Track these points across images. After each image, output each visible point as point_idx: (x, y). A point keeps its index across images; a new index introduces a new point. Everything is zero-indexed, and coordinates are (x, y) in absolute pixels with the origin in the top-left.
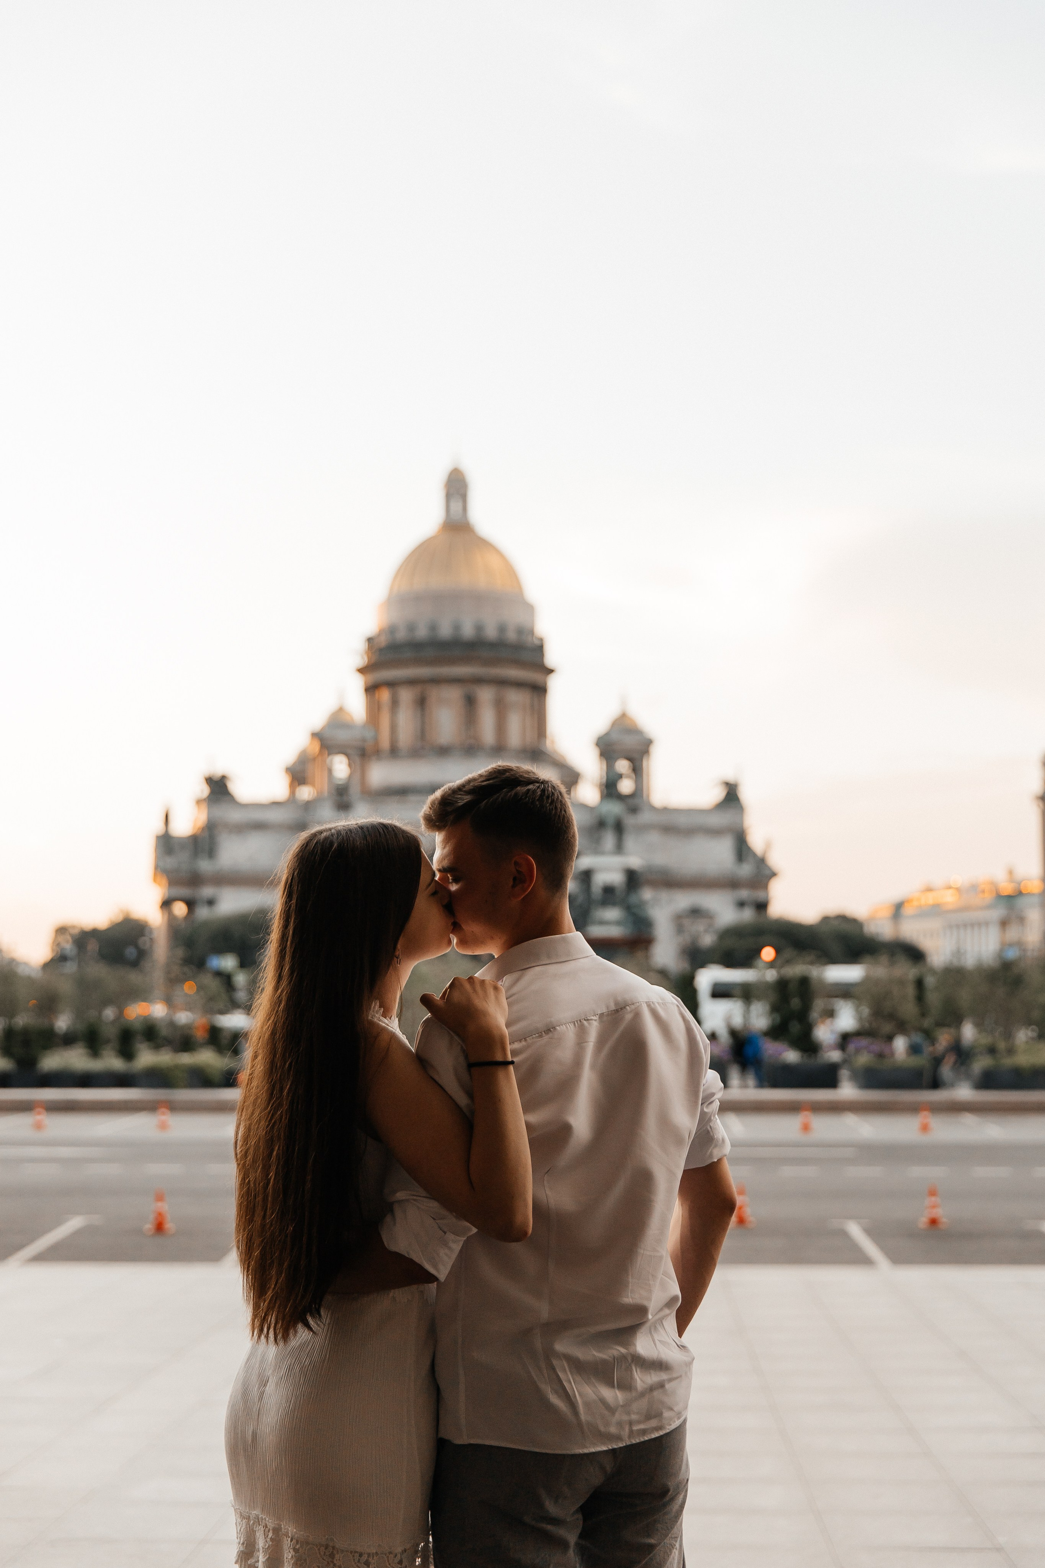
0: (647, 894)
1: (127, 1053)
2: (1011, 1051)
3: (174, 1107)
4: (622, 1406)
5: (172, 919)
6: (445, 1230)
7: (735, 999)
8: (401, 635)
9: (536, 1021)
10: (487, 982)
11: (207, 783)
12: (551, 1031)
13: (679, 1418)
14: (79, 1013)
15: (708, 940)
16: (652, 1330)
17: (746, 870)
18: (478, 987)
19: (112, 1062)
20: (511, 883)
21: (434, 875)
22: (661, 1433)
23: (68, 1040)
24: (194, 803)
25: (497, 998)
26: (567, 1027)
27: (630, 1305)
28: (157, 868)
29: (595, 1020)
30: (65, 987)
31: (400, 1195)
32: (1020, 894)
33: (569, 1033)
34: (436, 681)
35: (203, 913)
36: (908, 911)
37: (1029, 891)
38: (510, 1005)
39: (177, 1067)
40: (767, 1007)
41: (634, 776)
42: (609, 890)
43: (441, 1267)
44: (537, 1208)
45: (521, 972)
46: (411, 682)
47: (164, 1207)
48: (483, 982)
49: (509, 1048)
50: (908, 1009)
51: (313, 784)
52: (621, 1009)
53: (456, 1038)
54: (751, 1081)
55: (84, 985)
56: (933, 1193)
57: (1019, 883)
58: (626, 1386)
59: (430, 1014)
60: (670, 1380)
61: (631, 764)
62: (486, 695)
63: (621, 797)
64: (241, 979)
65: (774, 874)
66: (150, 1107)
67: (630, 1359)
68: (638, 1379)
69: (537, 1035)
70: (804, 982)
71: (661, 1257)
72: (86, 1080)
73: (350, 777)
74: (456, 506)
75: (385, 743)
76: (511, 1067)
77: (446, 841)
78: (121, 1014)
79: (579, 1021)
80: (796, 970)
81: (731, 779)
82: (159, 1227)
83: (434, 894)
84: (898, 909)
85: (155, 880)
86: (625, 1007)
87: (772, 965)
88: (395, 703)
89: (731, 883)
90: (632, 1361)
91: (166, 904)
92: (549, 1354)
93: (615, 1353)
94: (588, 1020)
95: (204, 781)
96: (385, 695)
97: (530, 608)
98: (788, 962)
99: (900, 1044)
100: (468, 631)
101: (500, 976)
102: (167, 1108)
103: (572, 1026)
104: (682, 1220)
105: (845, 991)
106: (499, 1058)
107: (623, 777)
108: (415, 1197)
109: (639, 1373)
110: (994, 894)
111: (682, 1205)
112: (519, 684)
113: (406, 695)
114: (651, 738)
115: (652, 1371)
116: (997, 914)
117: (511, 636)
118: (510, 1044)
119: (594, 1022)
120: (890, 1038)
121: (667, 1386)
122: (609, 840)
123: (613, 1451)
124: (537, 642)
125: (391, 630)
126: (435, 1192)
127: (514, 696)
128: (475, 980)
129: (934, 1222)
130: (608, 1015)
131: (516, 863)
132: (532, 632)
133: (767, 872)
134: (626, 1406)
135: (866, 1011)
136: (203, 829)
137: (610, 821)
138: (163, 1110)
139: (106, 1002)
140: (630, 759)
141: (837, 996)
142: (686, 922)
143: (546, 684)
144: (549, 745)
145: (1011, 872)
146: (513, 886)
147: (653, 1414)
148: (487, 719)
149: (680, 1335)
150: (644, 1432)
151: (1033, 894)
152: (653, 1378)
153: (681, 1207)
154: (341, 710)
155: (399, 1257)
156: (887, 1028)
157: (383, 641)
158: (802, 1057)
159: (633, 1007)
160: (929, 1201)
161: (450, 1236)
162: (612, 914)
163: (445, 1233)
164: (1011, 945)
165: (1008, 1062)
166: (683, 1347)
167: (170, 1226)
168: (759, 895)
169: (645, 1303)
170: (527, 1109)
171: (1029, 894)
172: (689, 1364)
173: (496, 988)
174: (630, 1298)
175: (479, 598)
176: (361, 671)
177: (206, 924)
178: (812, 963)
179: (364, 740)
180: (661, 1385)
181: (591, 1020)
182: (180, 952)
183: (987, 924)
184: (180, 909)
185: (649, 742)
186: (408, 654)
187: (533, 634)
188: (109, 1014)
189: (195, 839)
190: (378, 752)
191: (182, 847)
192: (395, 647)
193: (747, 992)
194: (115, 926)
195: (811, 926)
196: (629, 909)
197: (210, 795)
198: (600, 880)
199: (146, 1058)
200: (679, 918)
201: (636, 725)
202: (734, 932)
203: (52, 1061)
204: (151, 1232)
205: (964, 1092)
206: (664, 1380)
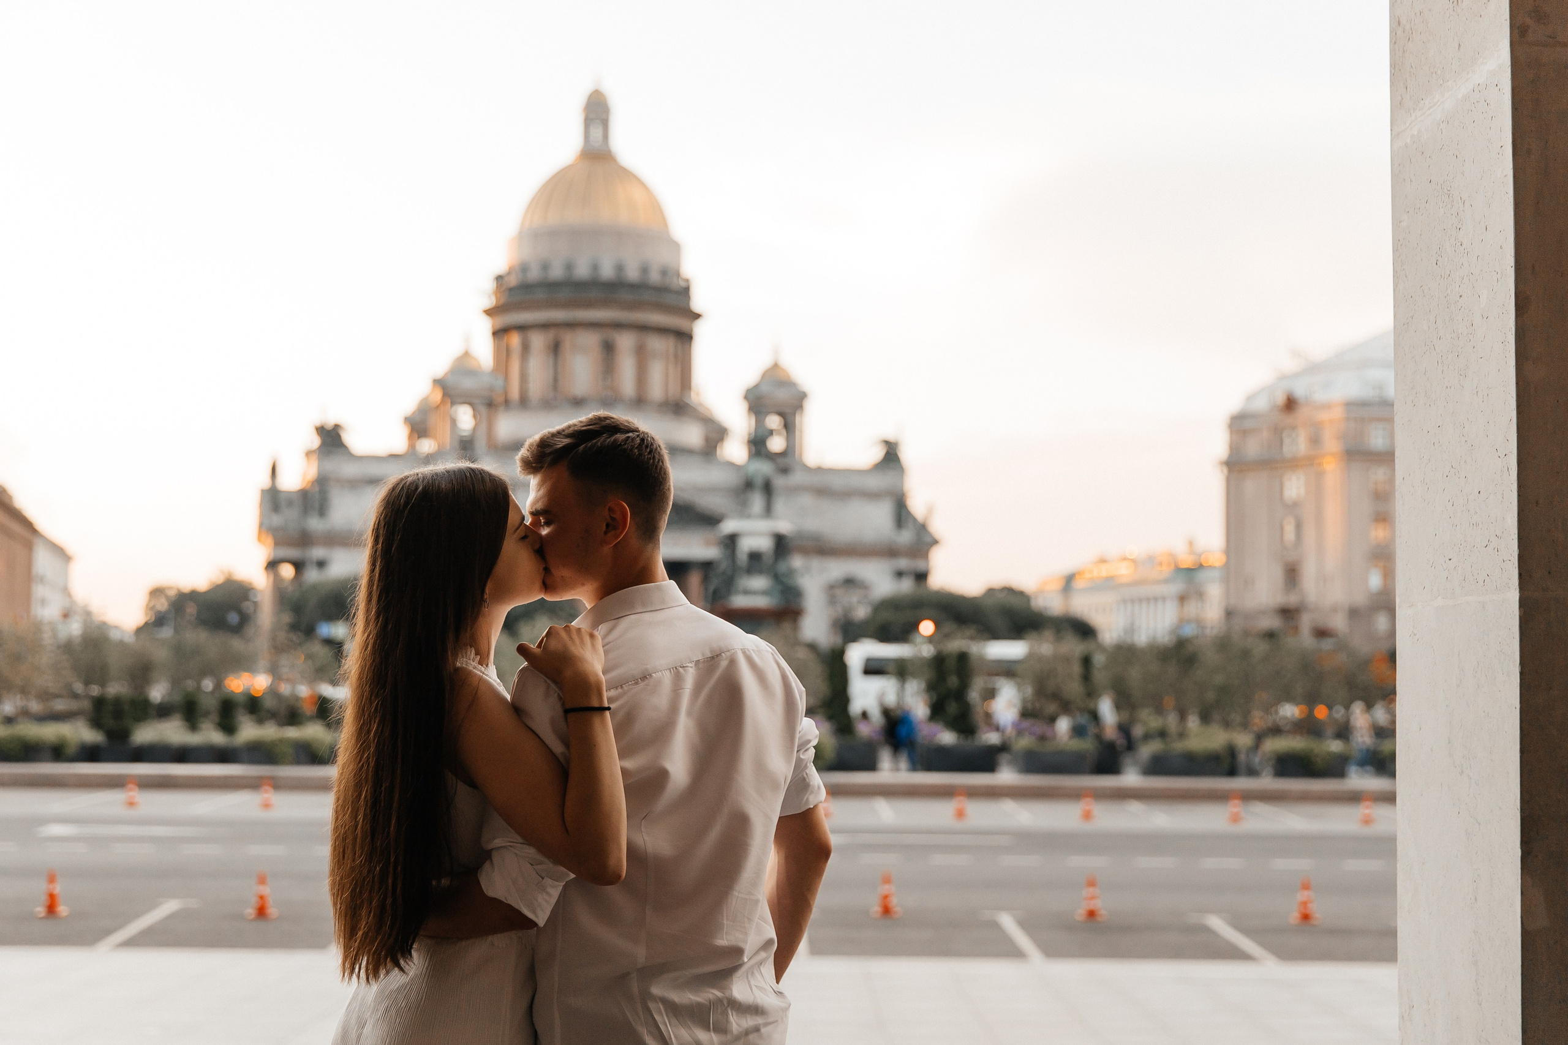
0: (797, 562)
1: (228, 726)
2: (1182, 735)
3: (278, 785)
5: (277, 580)
6: (543, 875)
7: (888, 676)
8: (534, 275)
9: (631, 668)
10: (583, 630)
11: (318, 433)
12: (647, 678)
14: (175, 683)
15: (861, 613)
16: (749, 976)
17: (906, 537)
18: (575, 636)
19: (211, 735)
20: (604, 528)
21: (523, 518)
23: (163, 711)
24: (303, 455)
25: (593, 645)
26: (662, 674)
27: (727, 947)
28: (261, 525)
29: (691, 667)
30: (161, 654)
31: (498, 842)
32: (1199, 567)
33: (667, 678)
34: (572, 325)
35: (312, 575)
36: (1079, 584)
37: (1210, 564)
38: (606, 652)
39: (281, 741)
40: (923, 685)
41: (784, 432)
42: (755, 557)
43: (540, 913)
44: (633, 852)
45: (616, 621)
46: (545, 326)
47: (266, 890)
48: (579, 630)
49: (606, 695)
50: (1074, 688)
51: (434, 437)
52: (717, 656)
53: (553, 685)
54: (903, 764)
55: (180, 651)
56: (1091, 883)
57: (1200, 555)
58: (721, 1029)
59: (526, 663)
60: (766, 1024)
61: (783, 420)
62: (625, 342)
63: (772, 457)
65: (935, 542)
66: (253, 785)
67: (725, 1003)
68: (734, 1023)
69: (633, 682)
70: (963, 658)
71: (757, 901)
72: (182, 755)
73: (475, 429)
74: (597, 133)
75: (515, 393)
76: (607, 713)
77: (541, 485)
78: (219, 685)
79: (674, 669)
80: (956, 645)
81: (891, 438)
82: (261, 912)
83: (524, 538)
84: (1069, 581)
85: (259, 539)
86: (720, 654)
87: (930, 639)
88: (526, 348)
89: (890, 552)
90: (728, 1006)
91: (272, 565)
92: (646, 996)
93: (711, 996)
94: (684, 667)
95: (314, 432)
96: (515, 339)
97: (675, 247)
98: (947, 636)
99: (1063, 725)
100: (607, 272)
101: (596, 624)
102: (270, 785)
103: (668, 672)
104: (778, 867)
105: (1008, 670)
106: (596, 704)
107: (774, 433)
108: (512, 844)
109: (735, 1017)
110: (1173, 566)
111: (778, 852)
112: (663, 331)
113: (538, 341)
114: (805, 391)
115: (748, 1016)
116: (1175, 588)
117: (655, 277)
118: (606, 691)
119: (690, 668)
120: (1052, 720)
121: (763, 1030)
122: (757, 502)
124: (683, 284)
125: (524, 268)
126: (530, 838)
127: (657, 344)
128: (571, 627)
129: (1091, 914)
130: (704, 662)
131: (610, 510)
132: (678, 274)
133: (928, 540)
135: (1029, 691)
136: (313, 483)
137: (759, 481)
138: (267, 788)
139: (204, 672)
140: (781, 414)
141: (997, 675)
142: (839, 592)
143: (692, 330)
144: (695, 399)
145: (1191, 543)
146: (606, 533)
148: (626, 366)
149: (778, 982)
151: (1215, 567)
152: (749, 1022)
153: (777, 855)
154: (466, 354)
155: (498, 904)
156: (1051, 708)
157: (513, 281)
158: (959, 738)
159: (728, 653)
160: (1087, 892)
161: (548, 881)
162: (759, 582)
163: (543, 878)
164: (1189, 621)
165: (1179, 746)
166: (779, 993)
167: (273, 911)
168: (920, 565)
169: (741, 945)
170: (622, 756)
171: (1210, 567)
172: (786, 1010)
173: (592, 636)
174: (723, 941)
175: (620, 235)
176: (489, 312)
177: (315, 587)
178: (972, 638)
179: (491, 389)
180: (757, 1029)
181: (687, 667)
182: (287, 618)
183: (1164, 599)
184: (287, 571)
185: (803, 396)
186: (540, 295)
187: (678, 275)
188: (208, 684)
189: (304, 494)
190: (507, 403)
191: (290, 503)
192: (525, 287)
193: (901, 670)
194: (216, 589)
195: (975, 598)
196: (776, 577)
197: (320, 447)
198: (746, 545)
199: (249, 731)
200: (831, 588)
201: (789, 376)
202: (891, 604)
203: (145, 734)
204: (253, 916)
205: (1131, 778)
206: (760, 1024)
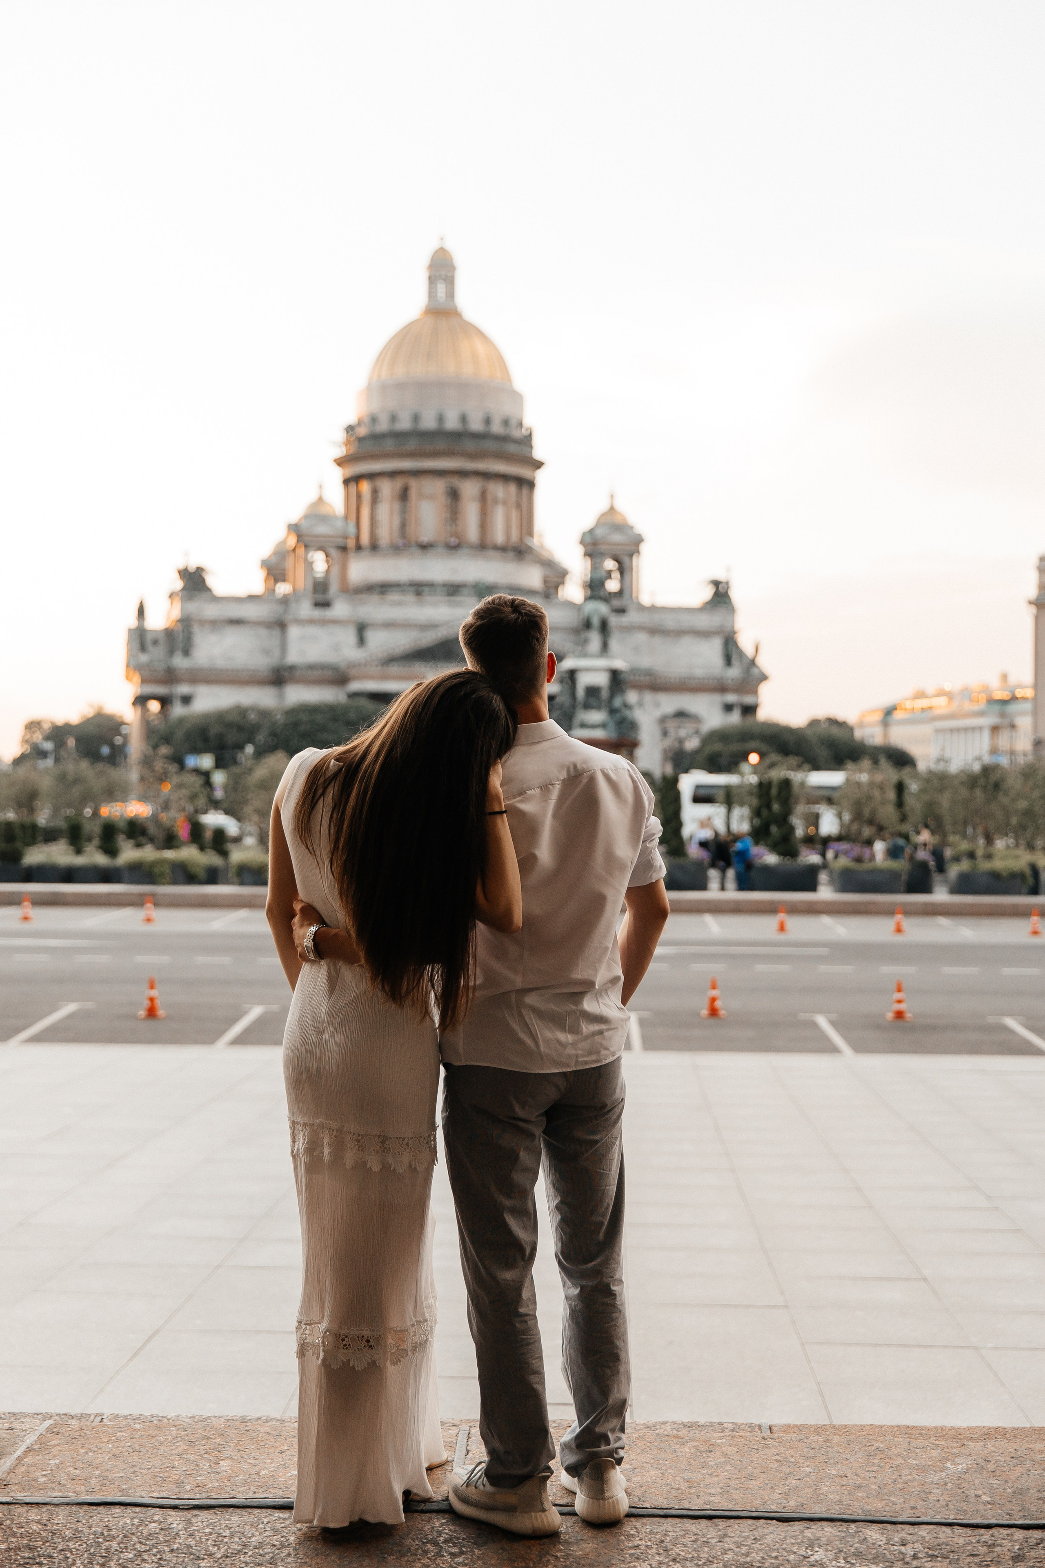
0: (632, 697)
1: (110, 849)
2: (989, 857)
3: (158, 902)
4: (571, 1044)
5: (145, 715)
7: (716, 803)
8: (383, 426)
11: (181, 576)
13: (613, 1056)
14: (57, 808)
15: (692, 744)
16: (598, 997)
17: (734, 672)
19: (95, 857)
22: (599, 1065)
23: (50, 836)
24: (167, 596)
27: (579, 979)
28: (129, 664)
29: (558, 784)
30: (46, 783)
32: (1014, 699)
33: (536, 796)
34: (420, 473)
35: (178, 710)
36: (898, 715)
37: (1022, 695)
39: (160, 862)
40: (749, 812)
41: (620, 574)
42: (592, 691)
46: (393, 474)
47: (154, 993)
50: (888, 813)
51: (290, 580)
52: (580, 775)
54: (731, 883)
55: (62, 780)
56: (900, 988)
57: (1013, 687)
58: (575, 1031)
60: (608, 1030)
61: (618, 565)
62: (470, 489)
63: (607, 598)
64: (219, 778)
65: (764, 678)
66: (137, 902)
67: (578, 1014)
68: (584, 1026)
70: (786, 784)
72: (69, 875)
73: (328, 571)
74: (441, 289)
75: (365, 539)
76: (505, 815)
78: (96, 813)
79: (545, 786)
80: (777, 774)
81: (721, 576)
82: (151, 1012)
84: (889, 713)
85: (127, 677)
86: (582, 774)
87: (756, 769)
88: (375, 495)
89: (721, 688)
90: (581, 1015)
91: (141, 701)
92: (520, 1006)
93: (568, 1008)
94: (550, 784)
95: (177, 575)
96: (365, 487)
97: (517, 398)
98: (772, 766)
99: (879, 847)
100: (452, 423)
102: (151, 902)
103: (539, 790)
104: (629, 927)
105: (829, 797)
106: (497, 809)
107: (610, 575)
109: (585, 1023)
110: (987, 698)
111: (630, 915)
112: (505, 478)
113: (387, 487)
114: (641, 535)
115: (595, 1023)
116: (989, 720)
117: (496, 428)
119: (556, 786)
120: (869, 843)
121: (606, 1034)
122: (595, 641)
123: (564, 1073)
124: (524, 434)
125: (374, 419)
127: (498, 490)
129: (899, 1015)
133: (757, 675)
134: (574, 1044)
135: (847, 816)
136: (177, 623)
137: (597, 620)
138: (149, 904)
139: (80, 801)
140: (617, 558)
141: (819, 800)
142: (671, 725)
143: (534, 478)
144: (535, 542)
145: (1004, 677)
147: (594, 1051)
148: (471, 512)
149: (624, 1004)
150: (586, 1063)
151: (1026, 699)
152: (595, 1027)
153: (628, 916)
154: (320, 501)
156: (867, 832)
157: (362, 431)
158: (782, 859)
159: (589, 773)
160: (896, 996)
162: (596, 716)
164: (1000, 752)
165: (985, 866)
166: (623, 1010)
167: (161, 1012)
168: (748, 700)
169: (592, 978)
171: (1022, 699)
172: (625, 1020)
174: (579, 974)
175: (463, 387)
176: (340, 462)
177: (181, 720)
178: (796, 768)
179: (344, 534)
180: (601, 1033)
181: (553, 783)
183: (980, 728)
184: (154, 706)
185: (637, 541)
186: (389, 445)
187: (520, 424)
188: (88, 811)
189: (169, 633)
190: (359, 548)
191: (155, 642)
192: (375, 437)
193: (729, 797)
194: (87, 722)
195: (800, 729)
196: (613, 711)
197: (183, 589)
198: (584, 680)
199: (128, 854)
200: (663, 720)
201: (626, 520)
202: (720, 736)
203: (34, 856)
204: (143, 1017)
205: (940, 895)
206: (603, 1030)
